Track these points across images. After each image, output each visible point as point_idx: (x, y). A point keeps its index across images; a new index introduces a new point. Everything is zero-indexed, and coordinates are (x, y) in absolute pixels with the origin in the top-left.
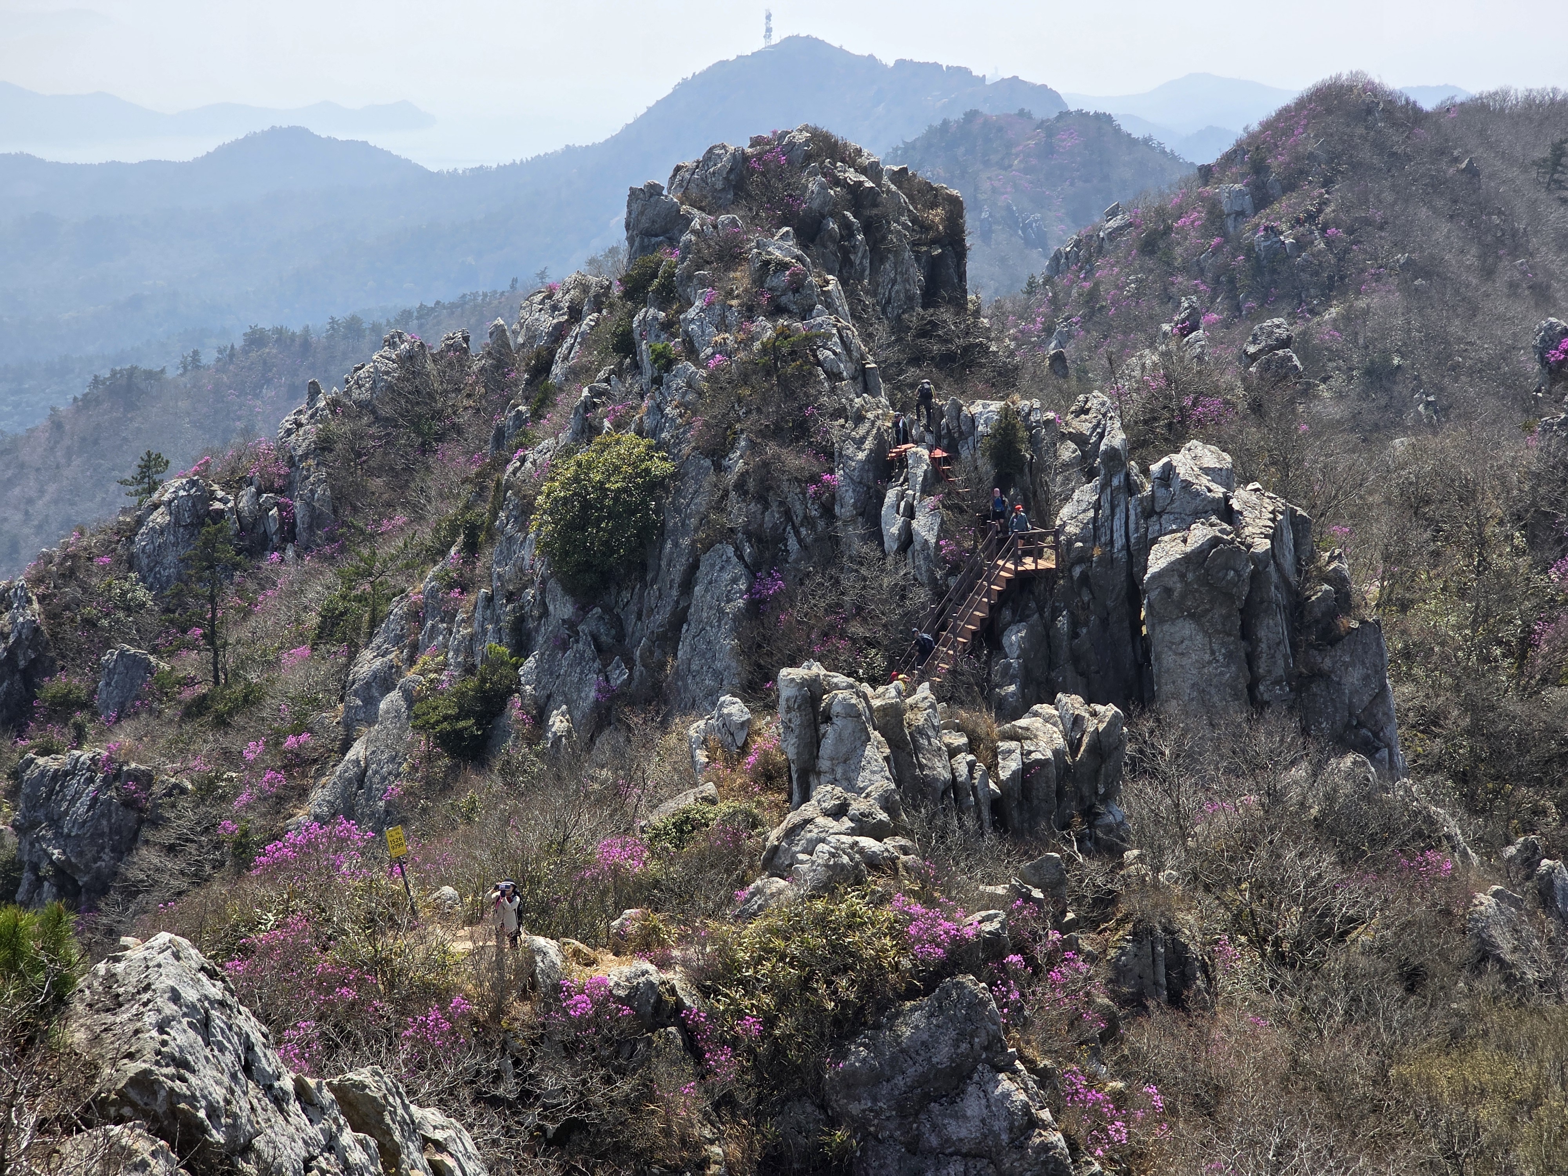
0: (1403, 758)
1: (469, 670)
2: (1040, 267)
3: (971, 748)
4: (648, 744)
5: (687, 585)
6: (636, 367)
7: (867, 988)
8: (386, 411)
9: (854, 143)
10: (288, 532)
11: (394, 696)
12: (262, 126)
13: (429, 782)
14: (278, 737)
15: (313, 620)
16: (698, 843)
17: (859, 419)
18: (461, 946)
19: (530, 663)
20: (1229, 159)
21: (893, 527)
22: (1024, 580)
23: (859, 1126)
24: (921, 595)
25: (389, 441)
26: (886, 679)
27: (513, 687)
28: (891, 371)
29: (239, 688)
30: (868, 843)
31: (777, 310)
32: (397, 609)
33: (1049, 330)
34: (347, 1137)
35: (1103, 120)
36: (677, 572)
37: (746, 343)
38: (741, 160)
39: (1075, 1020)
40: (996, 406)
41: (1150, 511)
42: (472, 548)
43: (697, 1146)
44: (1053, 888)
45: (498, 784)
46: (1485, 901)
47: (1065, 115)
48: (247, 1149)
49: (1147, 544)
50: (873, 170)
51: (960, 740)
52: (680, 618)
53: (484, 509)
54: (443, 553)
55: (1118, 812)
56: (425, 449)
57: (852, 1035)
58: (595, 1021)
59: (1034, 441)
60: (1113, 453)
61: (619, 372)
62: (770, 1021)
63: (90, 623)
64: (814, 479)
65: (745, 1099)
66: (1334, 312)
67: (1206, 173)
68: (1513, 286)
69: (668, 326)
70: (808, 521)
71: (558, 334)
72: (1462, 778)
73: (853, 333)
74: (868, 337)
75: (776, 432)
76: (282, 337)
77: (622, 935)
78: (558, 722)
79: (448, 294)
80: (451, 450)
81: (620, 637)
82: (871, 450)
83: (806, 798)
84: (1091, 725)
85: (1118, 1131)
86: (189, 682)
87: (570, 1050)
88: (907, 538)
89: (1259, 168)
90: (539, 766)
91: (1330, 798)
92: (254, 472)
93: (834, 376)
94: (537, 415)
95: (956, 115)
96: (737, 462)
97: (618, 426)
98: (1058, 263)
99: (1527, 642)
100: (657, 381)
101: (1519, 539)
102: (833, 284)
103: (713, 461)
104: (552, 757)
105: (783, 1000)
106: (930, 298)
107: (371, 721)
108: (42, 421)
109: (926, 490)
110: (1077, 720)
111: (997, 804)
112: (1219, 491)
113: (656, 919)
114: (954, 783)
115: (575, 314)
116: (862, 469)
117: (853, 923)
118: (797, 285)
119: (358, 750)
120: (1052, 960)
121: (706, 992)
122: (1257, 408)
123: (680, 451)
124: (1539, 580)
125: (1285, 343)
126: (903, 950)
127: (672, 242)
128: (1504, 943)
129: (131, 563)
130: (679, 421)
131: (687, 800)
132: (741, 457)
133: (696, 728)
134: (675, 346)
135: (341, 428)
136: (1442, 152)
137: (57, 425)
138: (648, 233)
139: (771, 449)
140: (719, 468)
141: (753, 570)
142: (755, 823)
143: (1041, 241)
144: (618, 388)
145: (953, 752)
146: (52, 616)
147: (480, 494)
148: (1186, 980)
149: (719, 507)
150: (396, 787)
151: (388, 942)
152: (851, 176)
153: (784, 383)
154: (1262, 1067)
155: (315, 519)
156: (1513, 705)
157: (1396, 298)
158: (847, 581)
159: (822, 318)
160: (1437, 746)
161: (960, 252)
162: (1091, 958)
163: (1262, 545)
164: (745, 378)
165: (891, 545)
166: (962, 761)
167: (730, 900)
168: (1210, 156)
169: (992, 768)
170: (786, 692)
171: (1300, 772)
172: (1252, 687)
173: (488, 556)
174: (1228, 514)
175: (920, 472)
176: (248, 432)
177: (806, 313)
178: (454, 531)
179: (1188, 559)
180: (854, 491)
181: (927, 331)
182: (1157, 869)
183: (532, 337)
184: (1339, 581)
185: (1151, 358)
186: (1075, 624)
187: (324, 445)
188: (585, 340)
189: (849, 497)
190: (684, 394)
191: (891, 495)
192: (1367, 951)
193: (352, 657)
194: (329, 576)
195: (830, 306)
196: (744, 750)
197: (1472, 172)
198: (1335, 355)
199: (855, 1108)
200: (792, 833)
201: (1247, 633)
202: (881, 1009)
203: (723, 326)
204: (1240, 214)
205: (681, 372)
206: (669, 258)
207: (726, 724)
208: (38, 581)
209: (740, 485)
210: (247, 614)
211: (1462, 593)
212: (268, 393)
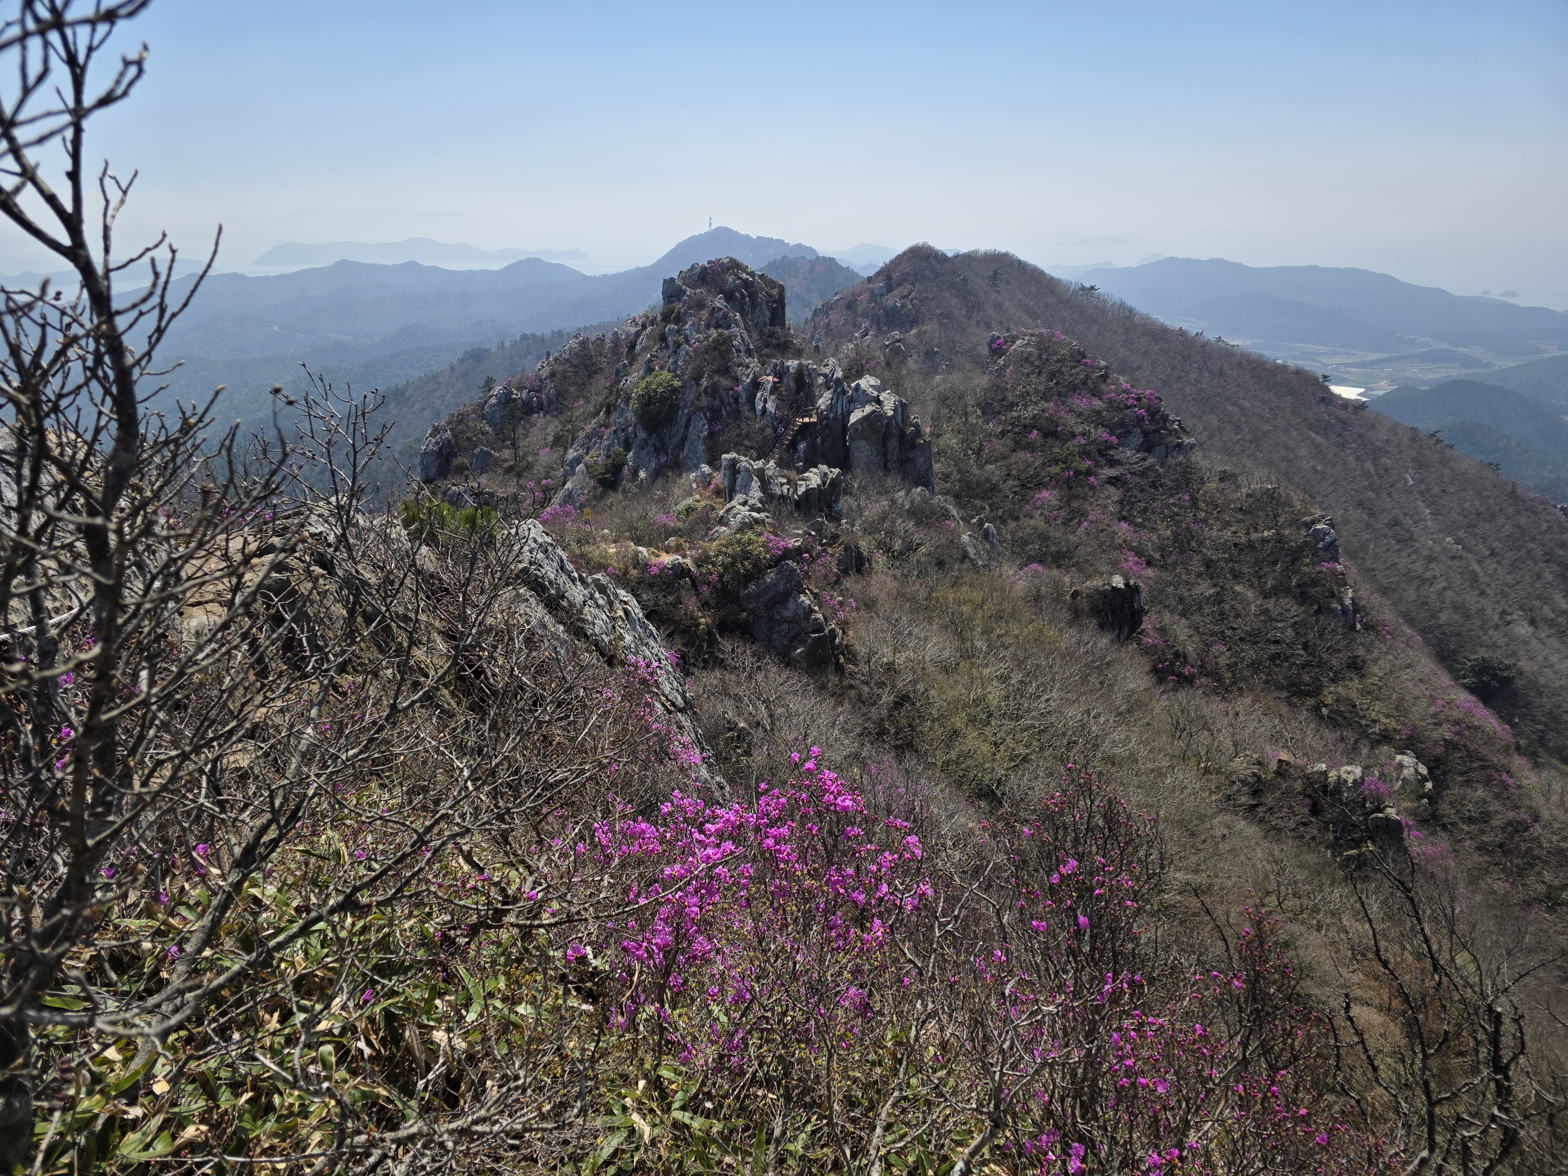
0: (937, 489)
1: (609, 456)
2: (810, 315)
3: (788, 483)
4: (674, 482)
5: (687, 426)
6: (667, 347)
7: (755, 565)
8: (575, 362)
9: (745, 263)
10: (540, 407)
11: (581, 466)
12: (524, 257)
13: (595, 497)
14: (539, 481)
15: (550, 438)
16: (694, 516)
17: (748, 367)
18: (612, 550)
19: (631, 454)
20: (878, 274)
21: (759, 407)
22: (805, 425)
23: (751, 612)
24: (769, 431)
25: (576, 374)
26: (758, 459)
27: (625, 463)
28: (758, 350)
29: (524, 463)
30: (755, 514)
31: (718, 326)
32: (581, 434)
33: (812, 338)
34: (597, 595)
35: (832, 260)
36: (683, 421)
37: (707, 338)
38: (704, 269)
39: (826, 577)
40: (796, 362)
41: (851, 401)
42: (608, 413)
43: (697, 619)
44: (819, 531)
45: (620, 497)
46: (965, 538)
47: (818, 258)
48: (563, 597)
49: (849, 413)
50: (752, 274)
51: (784, 481)
52: (684, 439)
53: (612, 398)
54: (598, 414)
55: (839, 506)
56: (590, 376)
57: (749, 581)
58: (660, 576)
59: (810, 375)
60: (838, 379)
61: (661, 349)
62: (721, 576)
63: (469, 439)
64: (732, 389)
65: (713, 603)
66: (914, 332)
67: (870, 279)
68: (978, 322)
69: (678, 331)
70: (729, 404)
71: (638, 334)
72: (957, 496)
73: (745, 335)
74: (750, 337)
75: (718, 372)
76: (534, 337)
77: (669, 546)
78: (642, 474)
79: (595, 323)
80: (599, 377)
81: (663, 445)
82: (751, 378)
83: (731, 499)
84: (830, 476)
85: (841, 615)
86: (506, 460)
87: (651, 586)
88: (764, 410)
89: (889, 278)
90: (635, 490)
91: (912, 502)
92: (527, 384)
93: (738, 351)
94: (631, 364)
95: (779, 258)
96: (704, 382)
97: (661, 368)
98: (816, 313)
99: (981, 448)
100: (675, 352)
101: (979, 412)
102: (738, 317)
103: (696, 382)
104: (640, 487)
105: (726, 569)
106: (773, 323)
107: (573, 474)
108: (447, 367)
109: (771, 393)
110: (825, 474)
111: (797, 504)
112: (875, 393)
113: (681, 541)
114: (782, 496)
115: (644, 327)
116: (748, 385)
117: (750, 542)
118: (725, 317)
119: (569, 485)
120: (819, 556)
121: (699, 566)
122: (888, 364)
123: (684, 378)
124: (985, 427)
125: (899, 341)
126: (767, 552)
127: (679, 300)
128: (971, 551)
129: (483, 417)
130: (683, 367)
131: (689, 501)
132: (706, 380)
133: (692, 476)
134: (681, 339)
135: (559, 368)
136: (954, 272)
137: (452, 369)
138: (670, 296)
139: (716, 378)
140: (698, 385)
141: (710, 422)
142: (713, 509)
143: (809, 305)
144: (661, 355)
145: (782, 485)
146: (455, 436)
147: (611, 392)
148: (862, 564)
149: (698, 398)
150: (583, 499)
151: (586, 549)
152: (744, 276)
153: (721, 353)
154: (888, 594)
155: (550, 402)
156: (975, 470)
157: (936, 327)
158: (743, 426)
159: (734, 329)
160: (948, 485)
161: (783, 307)
162: (832, 555)
163: (890, 413)
164: (707, 351)
165: (758, 413)
166: (786, 487)
167: (706, 535)
168: (872, 273)
169: (796, 490)
170: (724, 463)
171: (902, 493)
172: (885, 464)
173: (614, 416)
174: (879, 402)
175: (769, 386)
176: (523, 370)
177: (728, 327)
178: (601, 406)
179: (864, 418)
180: (745, 393)
181: (772, 335)
182: (853, 526)
183: (627, 336)
184: (917, 426)
185: (851, 346)
186: (823, 441)
187: (553, 375)
188: (648, 337)
189: (744, 396)
190: (685, 357)
191: (759, 395)
192: (924, 555)
193: (565, 452)
194: (556, 423)
195: (737, 325)
196: (709, 483)
197: (965, 280)
198: (914, 347)
199: (751, 606)
200: (728, 511)
201: (884, 445)
202: (760, 571)
203: (699, 332)
204: (882, 295)
205: (684, 349)
206: (678, 306)
207: (703, 473)
208: (449, 423)
209: (705, 391)
210: (526, 436)
211: (959, 432)
212: (529, 357)
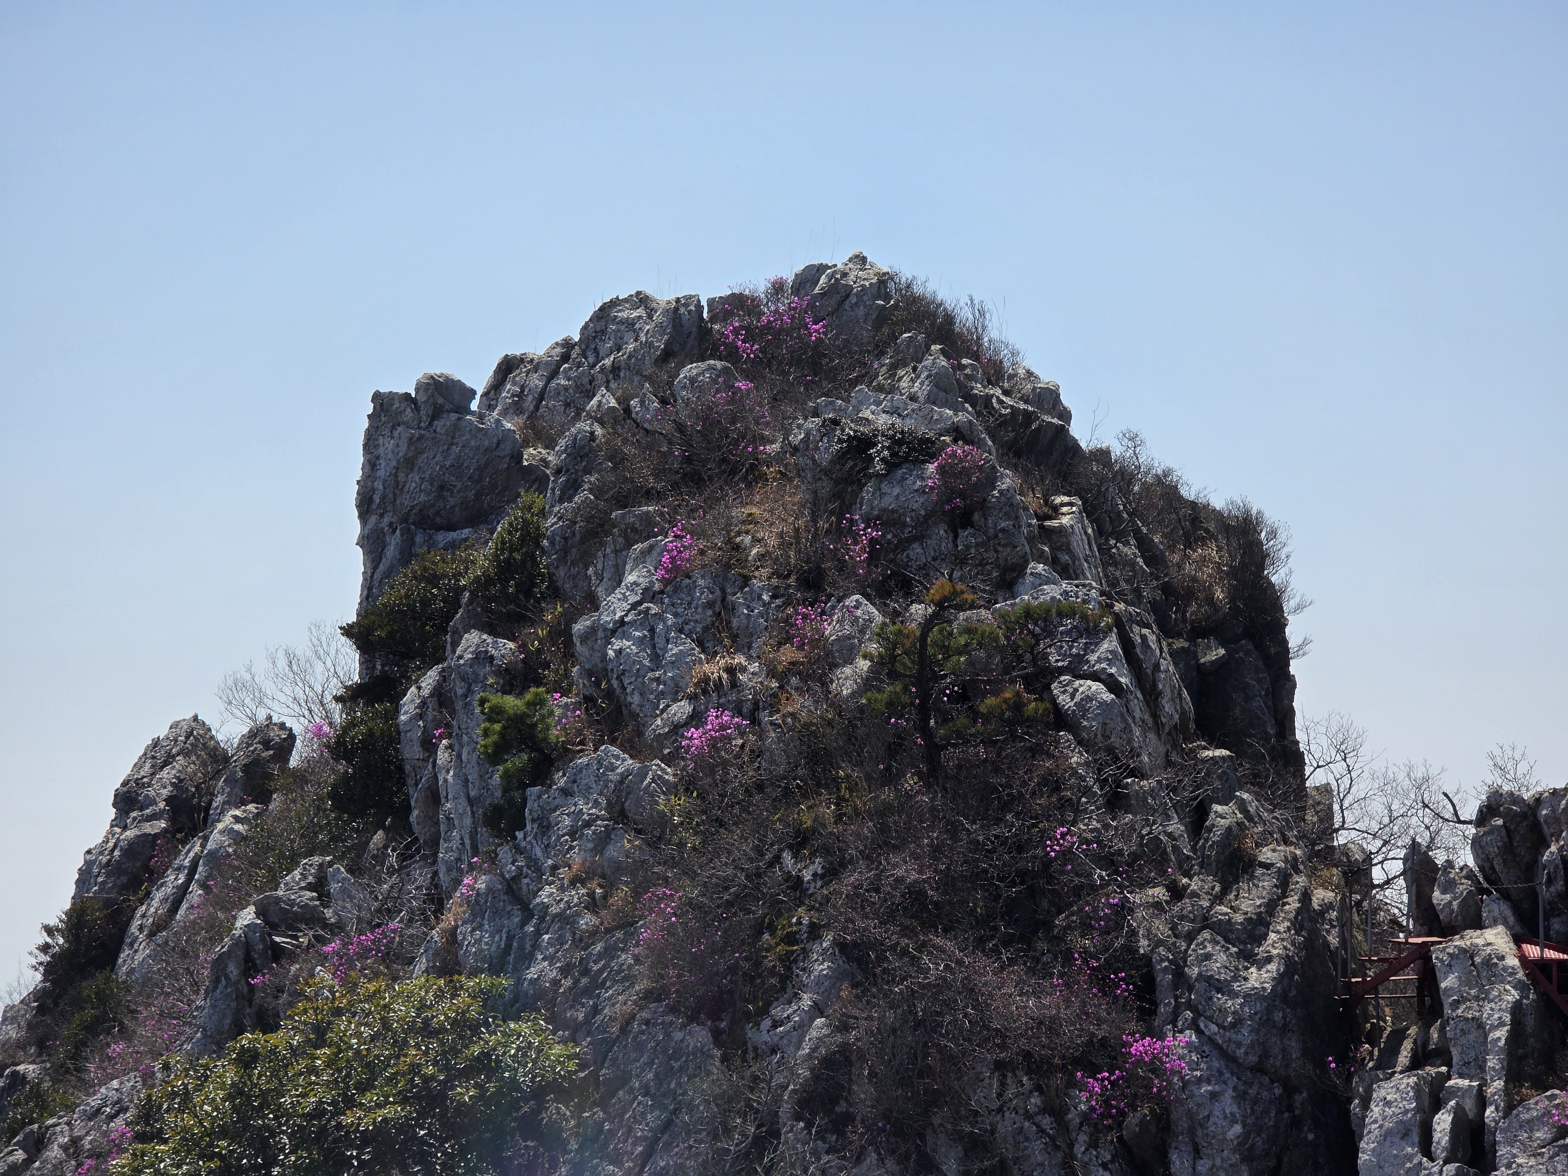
31: (901, 577)
82: (1287, 960)
94: (75, 1061)
96: (803, 1027)
100: (504, 817)
103: (716, 1034)
115: (191, 811)
116: (1265, 1022)
118: (966, 504)
123: (596, 1010)
130: (587, 921)
132: (818, 1009)
138: (424, 520)
140: (742, 1052)
175: (1492, 1013)
180: (1241, 1097)
188: (221, 873)
189: (1222, 1120)
190: (603, 840)
191: (1390, 1099)
203: (722, 633)
205: (588, 779)
209: (822, 1098)
